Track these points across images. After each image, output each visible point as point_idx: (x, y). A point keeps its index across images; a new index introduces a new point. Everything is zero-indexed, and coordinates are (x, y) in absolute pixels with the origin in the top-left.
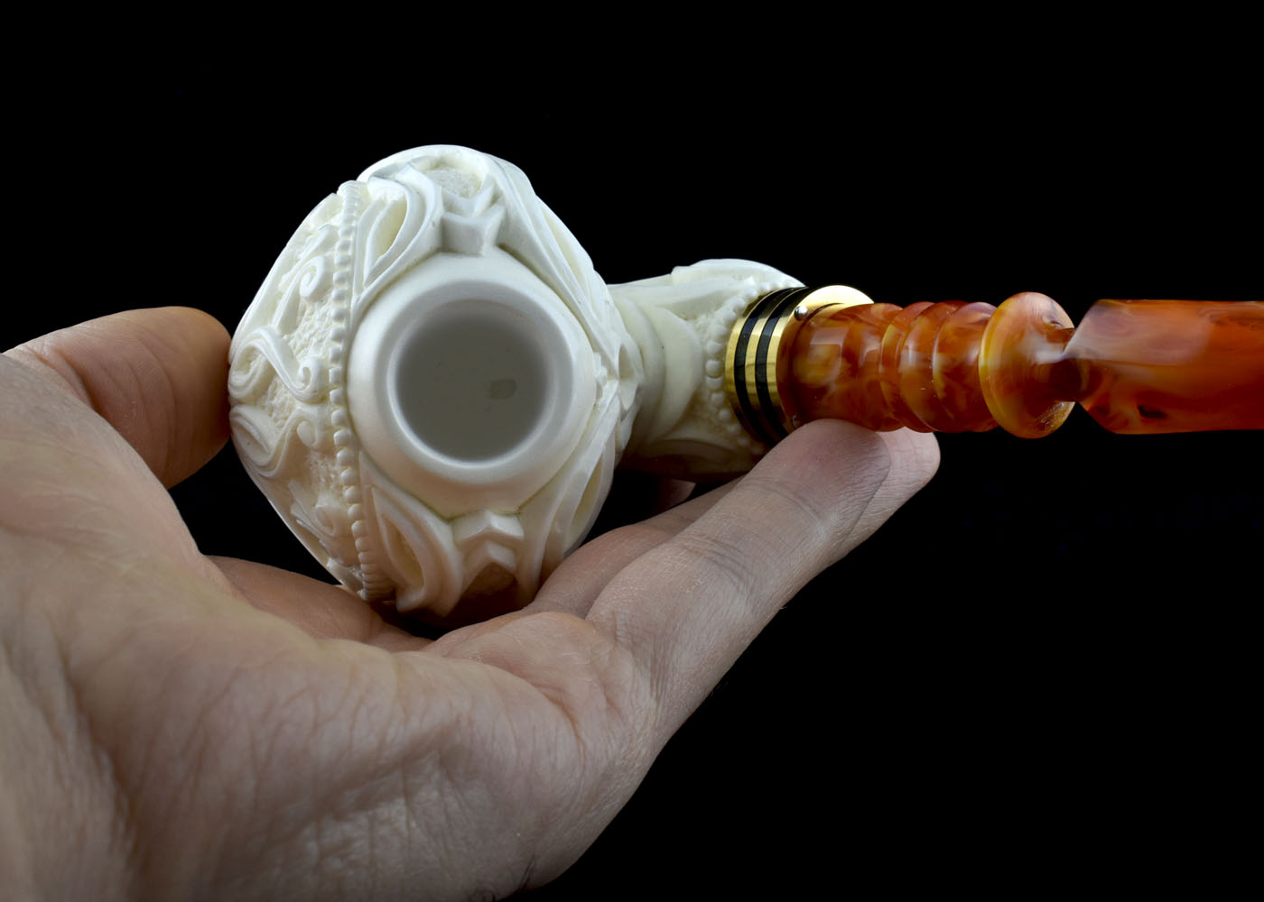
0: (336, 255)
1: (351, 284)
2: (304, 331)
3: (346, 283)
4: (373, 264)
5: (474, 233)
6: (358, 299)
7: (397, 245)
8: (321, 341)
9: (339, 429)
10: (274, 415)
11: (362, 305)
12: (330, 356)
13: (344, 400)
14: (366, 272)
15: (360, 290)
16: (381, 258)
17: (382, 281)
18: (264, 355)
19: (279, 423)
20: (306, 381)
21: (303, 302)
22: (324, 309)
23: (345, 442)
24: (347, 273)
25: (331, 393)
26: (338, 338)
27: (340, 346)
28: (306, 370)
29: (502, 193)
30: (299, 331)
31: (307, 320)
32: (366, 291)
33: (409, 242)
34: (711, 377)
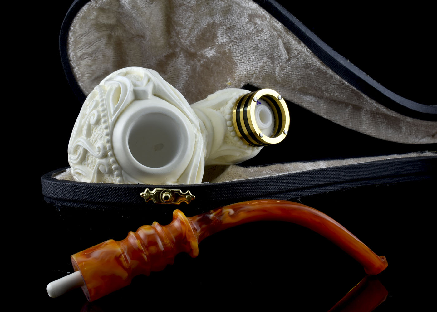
0: (100, 109)
1: (108, 116)
2: (95, 136)
3: (106, 116)
4: (114, 108)
5: (145, 92)
6: (111, 121)
7: (120, 100)
8: (102, 137)
9: (113, 165)
10: (89, 166)
11: (113, 122)
12: (106, 141)
13: (114, 155)
14: (112, 111)
15: (111, 118)
16: (116, 106)
17: (118, 113)
18: (82, 147)
19: (91, 168)
20: (99, 151)
21: (92, 126)
22: (100, 127)
23: (116, 169)
24: (106, 113)
25: (109, 153)
26: (107, 135)
27: (108, 138)
28: (99, 147)
29: (151, 78)
30: (93, 136)
31: (95, 132)
32: (113, 118)
33: (124, 99)
34: (229, 127)
